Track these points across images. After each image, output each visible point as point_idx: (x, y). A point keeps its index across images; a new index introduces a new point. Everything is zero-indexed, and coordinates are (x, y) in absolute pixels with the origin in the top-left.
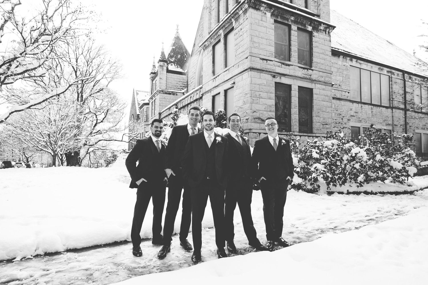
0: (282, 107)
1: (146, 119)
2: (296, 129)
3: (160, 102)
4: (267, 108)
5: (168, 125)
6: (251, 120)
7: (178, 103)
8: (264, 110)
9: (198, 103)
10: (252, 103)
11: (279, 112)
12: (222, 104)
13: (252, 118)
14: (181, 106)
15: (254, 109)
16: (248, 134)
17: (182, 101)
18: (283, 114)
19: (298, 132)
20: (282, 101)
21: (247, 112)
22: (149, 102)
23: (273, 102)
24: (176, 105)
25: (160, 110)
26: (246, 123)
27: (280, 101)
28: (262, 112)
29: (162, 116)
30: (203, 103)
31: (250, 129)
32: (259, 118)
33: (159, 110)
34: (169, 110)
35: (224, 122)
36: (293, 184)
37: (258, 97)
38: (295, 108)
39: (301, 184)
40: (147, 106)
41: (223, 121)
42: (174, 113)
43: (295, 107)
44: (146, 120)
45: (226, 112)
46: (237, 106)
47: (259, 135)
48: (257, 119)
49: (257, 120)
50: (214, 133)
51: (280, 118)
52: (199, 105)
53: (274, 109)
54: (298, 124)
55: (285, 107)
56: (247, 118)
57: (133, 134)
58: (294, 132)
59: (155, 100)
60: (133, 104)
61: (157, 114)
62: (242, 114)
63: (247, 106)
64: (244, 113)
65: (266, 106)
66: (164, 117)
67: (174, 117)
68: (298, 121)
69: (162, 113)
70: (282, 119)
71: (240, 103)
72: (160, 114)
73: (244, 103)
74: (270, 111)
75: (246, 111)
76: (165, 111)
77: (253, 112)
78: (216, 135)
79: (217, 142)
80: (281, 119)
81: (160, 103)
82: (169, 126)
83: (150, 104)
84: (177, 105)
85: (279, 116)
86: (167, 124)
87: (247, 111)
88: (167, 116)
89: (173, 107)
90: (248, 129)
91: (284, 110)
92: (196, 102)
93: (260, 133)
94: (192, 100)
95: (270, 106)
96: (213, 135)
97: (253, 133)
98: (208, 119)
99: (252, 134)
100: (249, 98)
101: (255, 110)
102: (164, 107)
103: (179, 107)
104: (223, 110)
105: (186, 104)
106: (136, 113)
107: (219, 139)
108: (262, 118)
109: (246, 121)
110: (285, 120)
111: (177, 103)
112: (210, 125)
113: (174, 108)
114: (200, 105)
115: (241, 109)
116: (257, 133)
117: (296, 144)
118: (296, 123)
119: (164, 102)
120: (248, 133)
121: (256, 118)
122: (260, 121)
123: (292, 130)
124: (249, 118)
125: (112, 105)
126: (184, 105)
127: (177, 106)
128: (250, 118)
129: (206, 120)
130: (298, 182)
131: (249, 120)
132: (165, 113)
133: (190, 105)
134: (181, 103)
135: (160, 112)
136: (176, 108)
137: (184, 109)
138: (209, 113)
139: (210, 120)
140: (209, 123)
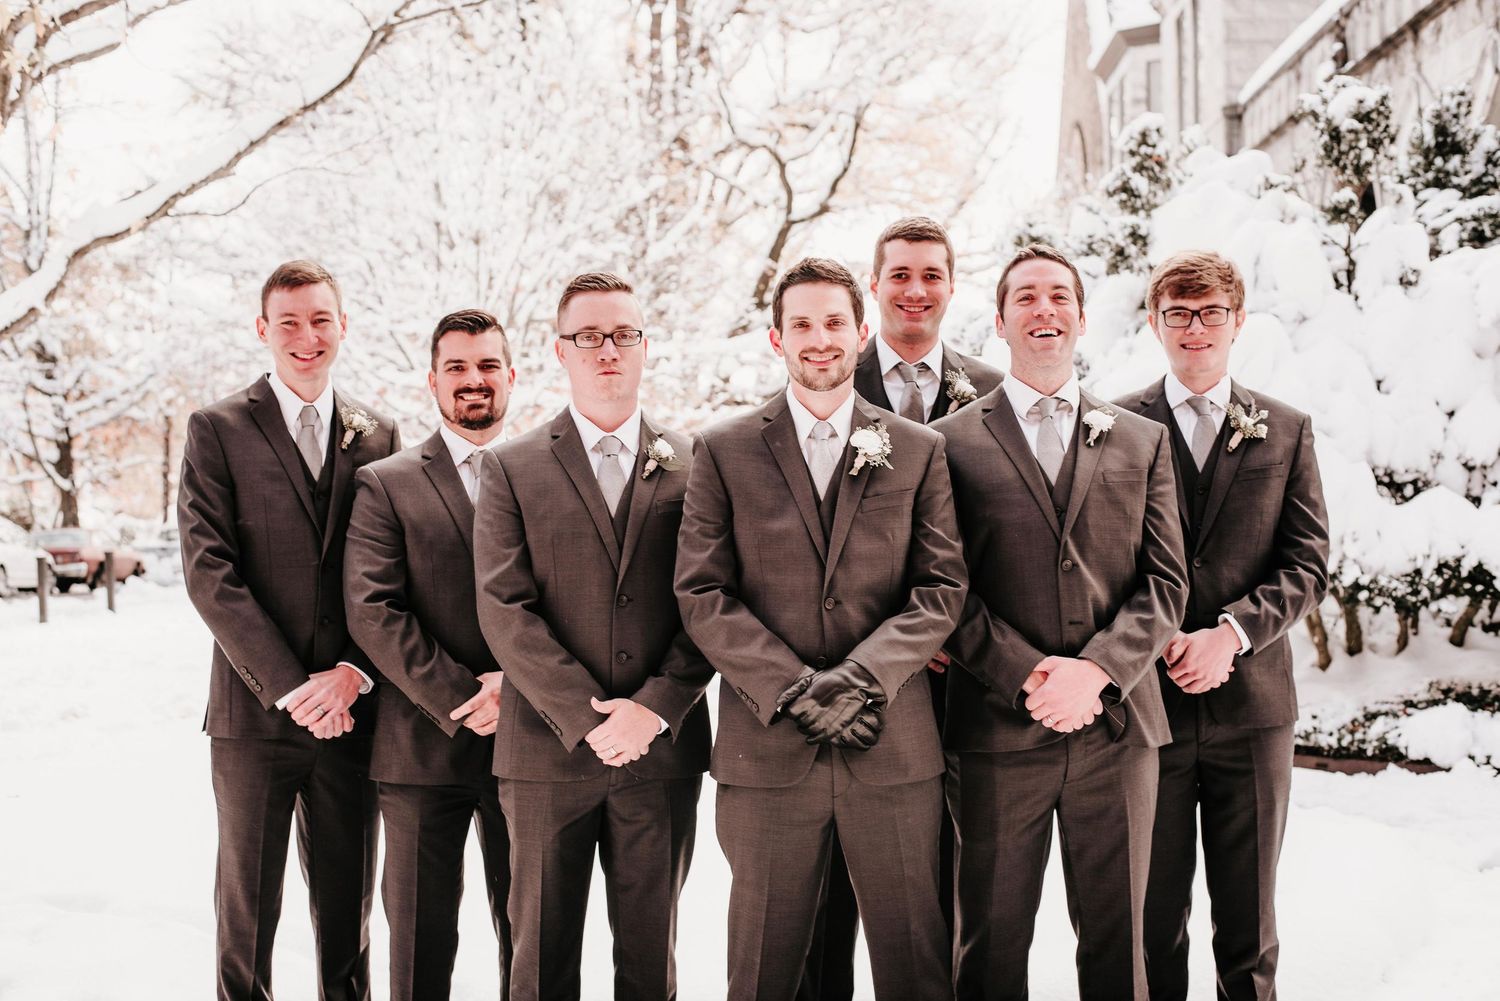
3: (1231, 13)
7: (1347, 15)
14: (1376, 42)
24: (1338, 29)
25: (1236, 78)
29: (1251, 135)
33: (1233, 86)
34: (1292, 75)
40: (1146, 52)
42: (1133, 153)
61: (1213, 119)
69: (1245, 107)
72: (1235, 116)
76: (1265, 87)
79: (859, 462)
81: (1228, 23)
83: (1168, 32)
84: (1343, 29)
89: (1318, 49)
98: (817, 317)
102: (1261, 53)
103: (1359, 52)
105: (1408, 14)
111: (1346, 13)
112: (830, 355)
113: (1322, 61)
125: (893, 71)
126: (1391, 30)
127: (1344, 41)
132: (1270, 108)
133: (1432, 24)
134: (1368, 11)
135: (1234, 101)
136: (1335, 58)
137: (1396, 62)
138: (824, 274)
139: (833, 323)
140: (821, 343)
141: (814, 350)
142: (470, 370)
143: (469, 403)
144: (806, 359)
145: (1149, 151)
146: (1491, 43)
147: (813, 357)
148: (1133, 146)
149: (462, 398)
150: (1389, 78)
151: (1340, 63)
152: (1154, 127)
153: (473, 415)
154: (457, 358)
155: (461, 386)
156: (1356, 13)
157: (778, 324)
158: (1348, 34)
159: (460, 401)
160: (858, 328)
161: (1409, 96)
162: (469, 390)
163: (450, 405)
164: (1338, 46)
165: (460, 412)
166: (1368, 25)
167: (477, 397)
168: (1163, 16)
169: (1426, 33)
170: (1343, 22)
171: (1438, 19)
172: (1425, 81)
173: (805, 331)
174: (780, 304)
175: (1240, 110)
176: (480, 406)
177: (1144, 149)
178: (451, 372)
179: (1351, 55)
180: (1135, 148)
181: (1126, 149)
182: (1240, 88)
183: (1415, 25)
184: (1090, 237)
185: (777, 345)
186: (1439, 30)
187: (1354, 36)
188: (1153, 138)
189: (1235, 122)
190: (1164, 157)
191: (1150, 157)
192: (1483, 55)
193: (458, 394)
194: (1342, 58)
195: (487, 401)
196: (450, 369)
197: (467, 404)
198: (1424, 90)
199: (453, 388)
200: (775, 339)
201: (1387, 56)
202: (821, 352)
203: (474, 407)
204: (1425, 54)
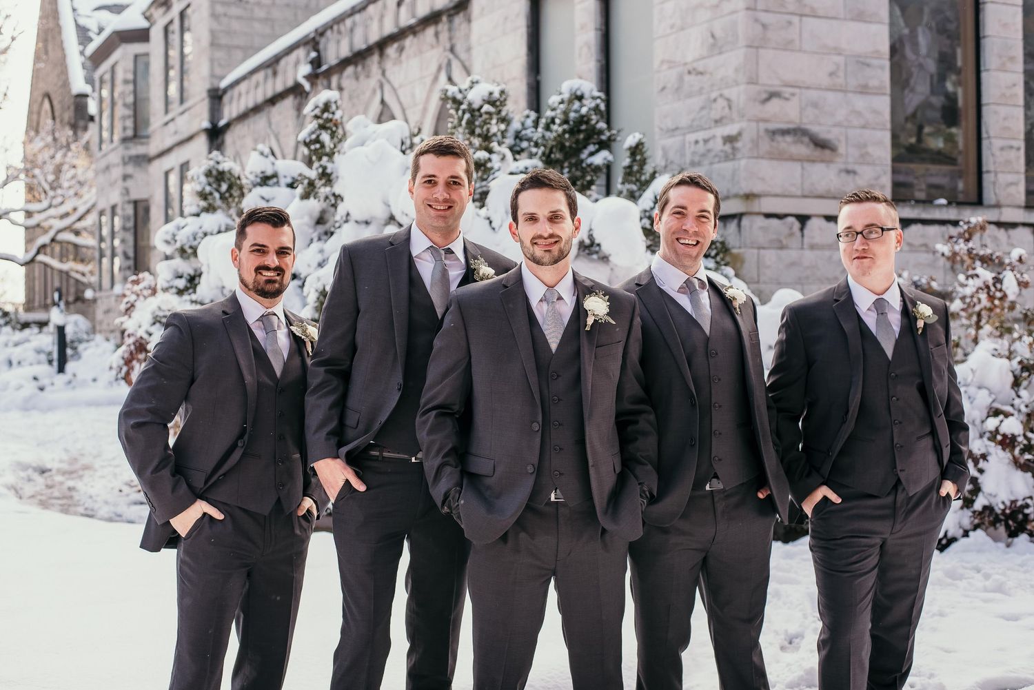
0: (932, 66)
1: (130, 123)
2: (1012, 190)
3: (215, 26)
4: (841, 74)
5: (283, 181)
6: (755, 143)
7: (323, 34)
8: (826, 81)
9: (444, 36)
10: (754, 46)
11: (912, 90)
12: (585, 50)
13: (762, 133)
14: (345, 52)
15: (769, 80)
16: (740, 221)
17: (348, 22)
18: (938, 101)
19: (1019, 207)
20: (930, 29)
21: (728, 100)
22: (144, 24)
23: (877, 38)
24: (313, 42)
25: (218, 71)
26: (727, 158)
27: (920, 30)
28: (813, 94)
29: (230, 111)
30: (474, 37)
31: (749, 197)
32: (798, 132)
33: (213, 75)
34: (270, 71)
35: (599, 159)
36: (985, 508)
37: (791, 8)
38: (1002, 69)
39: (1027, 506)
40: (138, 48)
41: (592, 154)
42: (316, 117)
43: (1004, 64)
44: (130, 133)
45: (608, 102)
46: (671, 64)
47: (802, 229)
48: (789, 139)
49: (786, 143)
50: (570, 277)
51: (920, 128)
52: (448, 46)
53: (882, 76)
54: (1022, 161)
55: (946, 63)
56: (731, 130)
57: (52, 212)
58: (998, 206)
59: (182, 15)
60: (49, 34)
61: (198, 98)
62: (703, 108)
63: (733, 59)
64: (714, 106)
65: (840, 60)
66: (243, 117)
67: (317, 141)
68: (1022, 144)
69: (225, 91)
70: (929, 134)
71: (692, 47)
72: (216, 97)
73: (715, 45)
74: (864, 90)
75: (726, 93)
76: (244, 78)
77: (764, 96)
78: (583, 289)
79: (590, 321)
80: (927, 130)
81: (213, 33)
82: (291, 186)
83: (156, 34)
84: (318, 43)
85: (914, 115)
86: (275, 175)
87: (732, 93)
88: (257, 109)
89: (293, 56)
90: (736, 196)
91: (942, 78)
92: (430, 31)
93: (803, 219)
94: (406, 20)
95: (863, 62)
96: (565, 289)
97: (768, 216)
98: (543, 213)
99: (761, 221)
100: (741, 17)
101: (774, 84)
102: (239, 54)
103: (331, 60)
104: (589, 86)
105: (374, 37)
106: (66, 84)
107: (597, 307)
108: (815, 129)
109: (728, 148)
110: (950, 139)
111: (321, 32)
112: (553, 240)
113: (297, 63)
114: (459, 49)
115: (692, 78)
116: (786, 216)
117: (1001, 283)
118: (1012, 154)
119: (236, 25)
120: (738, 217)
121: (785, 132)
122: (803, 149)
123: (989, 196)
124: (740, 134)
126: (360, 45)
127: (318, 51)
128: (750, 130)
129: (533, 218)
130: (1012, 492)
131: (739, 145)
132: (247, 93)
133: (396, 45)
134: (339, 32)
135: (216, 85)
136: (312, 62)
137: (363, 67)
138: (548, 182)
139: (554, 218)
140: (546, 232)
141: (540, 237)
142: (271, 254)
143: (267, 278)
144: (535, 243)
145: (330, 116)
146: (445, 61)
147: (540, 241)
148: (317, 112)
149: (260, 273)
150: (357, 78)
151: (315, 65)
152: (333, 100)
153: (269, 287)
154: (261, 243)
155: (262, 264)
156: (329, 33)
157: (515, 219)
158: (321, 46)
159: (259, 275)
160: (573, 222)
161: (374, 91)
162: (267, 268)
163: (250, 277)
164: (313, 54)
165: (259, 284)
166: (338, 42)
167: (272, 274)
168: (152, 25)
169: (391, 51)
170: (318, 38)
171: (401, 42)
172: (389, 82)
173: (533, 224)
174: (516, 203)
175: (220, 93)
176: (274, 282)
177: (326, 115)
178: (255, 253)
179: (323, 61)
180: (319, 114)
181: (313, 114)
182: (222, 78)
183: (381, 46)
184: (262, 172)
185: (514, 234)
186: (401, 50)
187: (325, 49)
188: (333, 107)
189: (217, 101)
190: (339, 121)
191: (331, 120)
192: (439, 69)
193: (259, 269)
194: (317, 63)
195: (278, 278)
196: (253, 251)
197: (265, 278)
198: (387, 88)
199: (256, 264)
200: (513, 229)
201: (356, 64)
202: (545, 239)
203: (270, 281)
204: (389, 65)
